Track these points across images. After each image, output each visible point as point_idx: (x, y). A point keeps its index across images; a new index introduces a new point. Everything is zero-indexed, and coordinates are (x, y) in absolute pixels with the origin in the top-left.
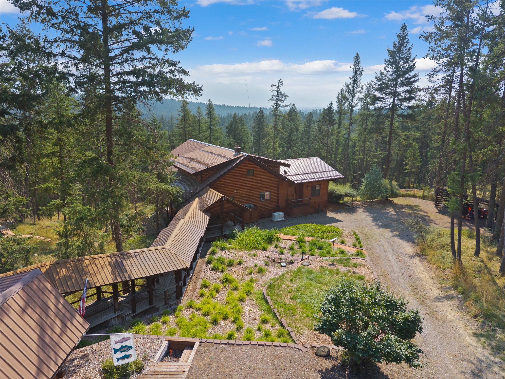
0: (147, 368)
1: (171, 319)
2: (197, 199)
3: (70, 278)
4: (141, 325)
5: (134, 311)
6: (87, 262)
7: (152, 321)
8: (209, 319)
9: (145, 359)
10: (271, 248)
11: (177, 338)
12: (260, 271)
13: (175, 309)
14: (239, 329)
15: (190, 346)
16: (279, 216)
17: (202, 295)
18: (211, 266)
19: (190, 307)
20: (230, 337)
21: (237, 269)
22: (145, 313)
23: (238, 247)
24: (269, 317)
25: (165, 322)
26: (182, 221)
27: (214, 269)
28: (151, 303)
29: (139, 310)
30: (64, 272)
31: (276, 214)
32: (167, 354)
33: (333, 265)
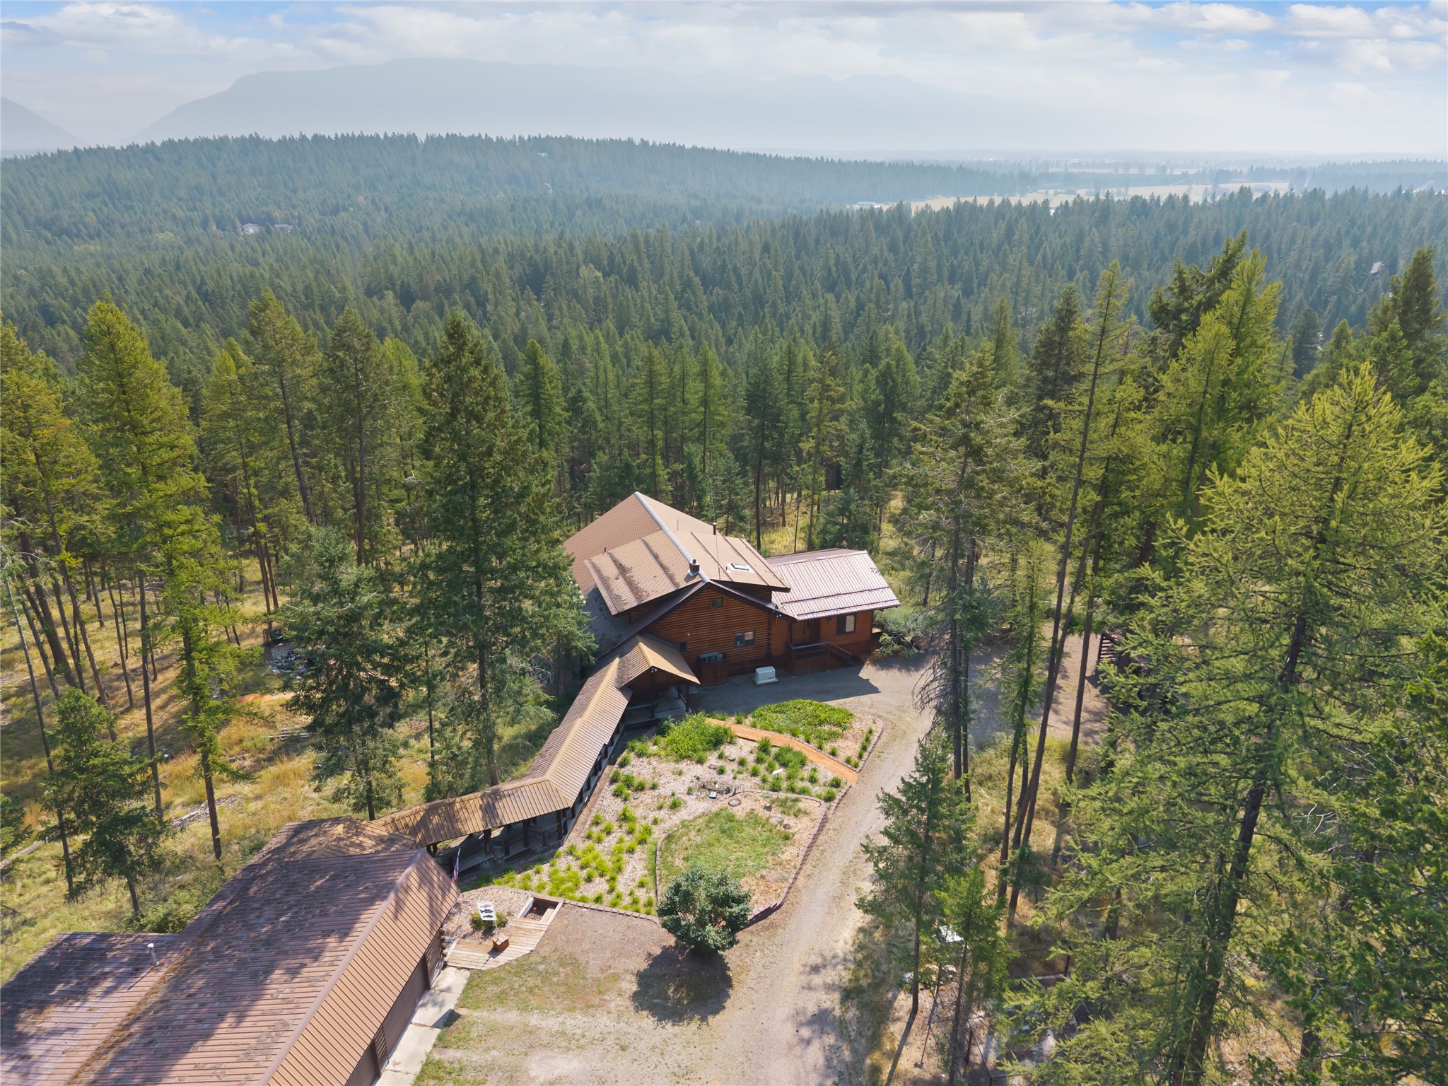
0: (510, 924)
1: (545, 868)
2: (617, 660)
3: (442, 826)
4: (512, 874)
5: (507, 853)
6: (458, 806)
7: (525, 869)
8: (584, 873)
9: (509, 914)
10: (712, 759)
11: (544, 896)
12: (675, 806)
13: (552, 856)
14: (612, 890)
15: (554, 905)
16: (766, 674)
17: (589, 837)
18: (614, 787)
19: (570, 853)
20: (598, 900)
21: (646, 797)
22: (519, 856)
23: (663, 753)
24: (649, 879)
25: (538, 872)
26: (579, 721)
27: (617, 794)
28: (526, 844)
29: (513, 852)
30: (436, 819)
31: (760, 671)
32: (531, 911)
33: (769, 808)
